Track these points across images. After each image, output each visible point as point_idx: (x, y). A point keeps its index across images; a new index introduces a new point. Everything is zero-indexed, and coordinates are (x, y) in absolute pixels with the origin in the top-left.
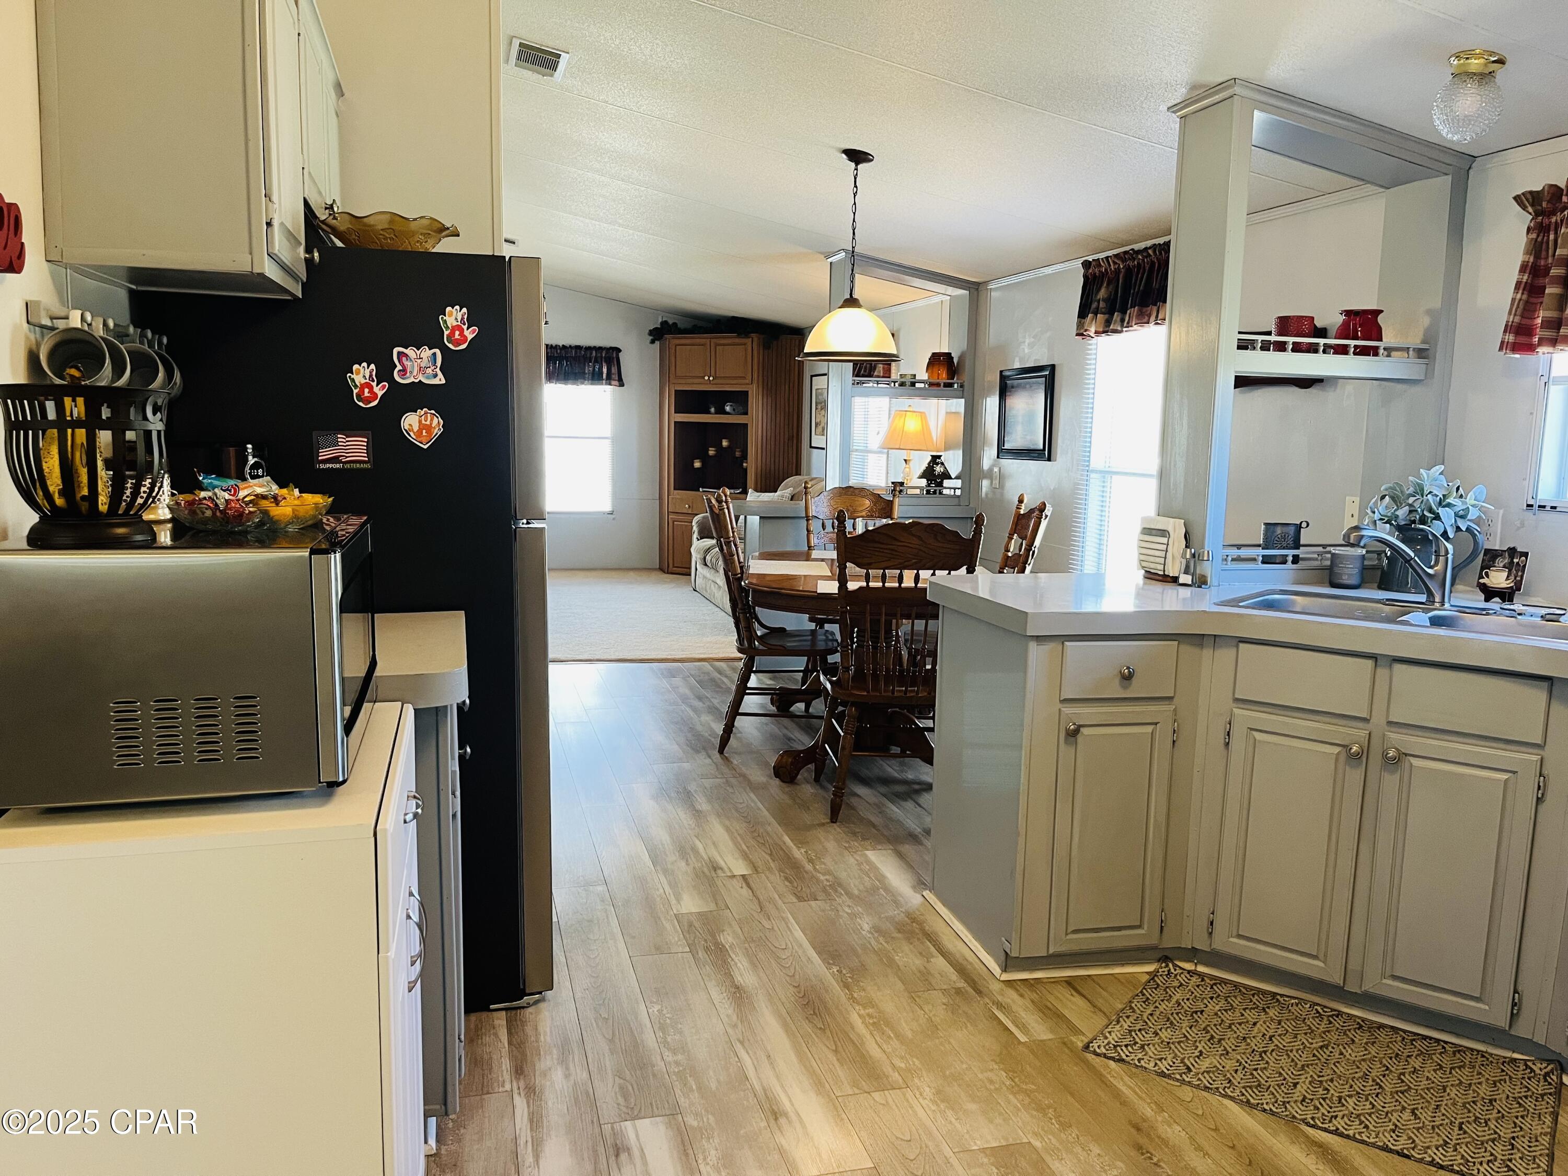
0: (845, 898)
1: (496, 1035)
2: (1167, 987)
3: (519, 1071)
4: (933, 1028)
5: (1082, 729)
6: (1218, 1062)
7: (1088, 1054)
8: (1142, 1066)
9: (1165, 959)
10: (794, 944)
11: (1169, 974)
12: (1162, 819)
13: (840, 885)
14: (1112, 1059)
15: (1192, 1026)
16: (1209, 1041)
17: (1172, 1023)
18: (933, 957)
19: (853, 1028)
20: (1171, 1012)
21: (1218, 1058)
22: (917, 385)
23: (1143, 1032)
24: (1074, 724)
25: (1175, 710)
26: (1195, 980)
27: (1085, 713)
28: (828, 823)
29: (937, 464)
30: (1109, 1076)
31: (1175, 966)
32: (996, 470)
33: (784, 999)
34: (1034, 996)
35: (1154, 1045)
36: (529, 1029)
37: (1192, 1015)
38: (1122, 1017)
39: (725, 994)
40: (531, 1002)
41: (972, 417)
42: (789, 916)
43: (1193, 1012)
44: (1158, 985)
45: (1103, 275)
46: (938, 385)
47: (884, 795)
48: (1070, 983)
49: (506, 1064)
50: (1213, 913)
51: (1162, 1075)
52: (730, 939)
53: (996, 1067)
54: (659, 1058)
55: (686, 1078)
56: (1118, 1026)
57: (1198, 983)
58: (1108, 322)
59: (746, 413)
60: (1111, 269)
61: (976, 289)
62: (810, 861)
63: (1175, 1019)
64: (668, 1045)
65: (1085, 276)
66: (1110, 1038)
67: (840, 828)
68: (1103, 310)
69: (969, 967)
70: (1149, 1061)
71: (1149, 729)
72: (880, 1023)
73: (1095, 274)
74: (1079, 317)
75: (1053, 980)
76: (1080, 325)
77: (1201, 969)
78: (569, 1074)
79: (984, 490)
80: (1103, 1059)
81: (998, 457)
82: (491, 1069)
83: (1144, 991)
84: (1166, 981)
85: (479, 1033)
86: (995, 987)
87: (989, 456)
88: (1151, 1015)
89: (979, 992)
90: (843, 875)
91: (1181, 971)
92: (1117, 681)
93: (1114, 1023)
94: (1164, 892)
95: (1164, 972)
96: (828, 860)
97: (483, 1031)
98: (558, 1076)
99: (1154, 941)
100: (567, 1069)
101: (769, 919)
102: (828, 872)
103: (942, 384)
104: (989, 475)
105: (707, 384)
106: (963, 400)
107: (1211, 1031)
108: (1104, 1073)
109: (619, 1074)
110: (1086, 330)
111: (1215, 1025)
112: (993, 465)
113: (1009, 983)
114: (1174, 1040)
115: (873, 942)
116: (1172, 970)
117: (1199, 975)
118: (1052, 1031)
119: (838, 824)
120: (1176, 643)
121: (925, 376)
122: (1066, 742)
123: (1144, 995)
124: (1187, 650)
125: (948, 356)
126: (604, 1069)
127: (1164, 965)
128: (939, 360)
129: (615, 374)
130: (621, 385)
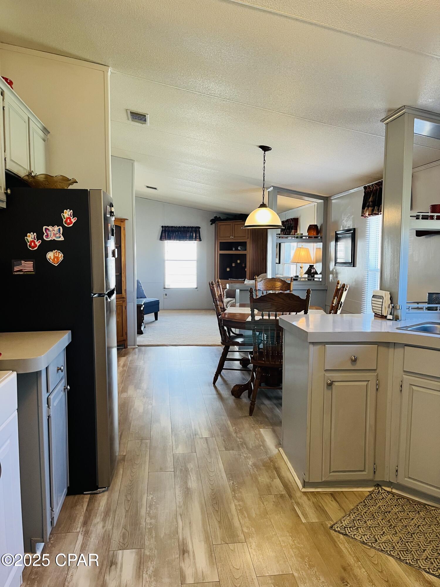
0: (245, 450)
1: (82, 506)
2: (376, 499)
3: (85, 523)
4: (266, 513)
5: (334, 383)
6: (391, 538)
7: (331, 531)
8: (355, 538)
9: (378, 485)
10: (218, 470)
11: (379, 493)
12: (373, 423)
13: (245, 444)
14: (342, 534)
15: (383, 519)
16: (389, 527)
17: (374, 517)
18: (275, 478)
19: (230, 511)
20: (375, 512)
21: (391, 535)
22: (303, 238)
23: (360, 521)
24: (330, 381)
25: (377, 375)
26: (390, 496)
27: (336, 376)
28: (248, 416)
29: (312, 268)
30: (338, 543)
31: (382, 489)
32: (335, 270)
33: (205, 495)
34: (315, 500)
35: (363, 528)
36: (96, 504)
37: (384, 514)
38: (351, 513)
39: (181, 492)
40: (101, 492)
41: (325, 250)
42: (220, 458)
43: (385, 512)
44: (372, 498)
45: (371, 192)
46: (312, 237)
47: (275, 404)
48: (332, 494)
49: (81, 519)
50: (397, 467)
51: (363, 543)
52: (192, 466)
53: (288, 534)
54: (144, 520)
55: (152, 532)
56: (349, 517)
57: (391, 498)
58: (373, 210)
59: (246, 250)
60: (374, 189)
61: (326, 200)
62: (236, 432)
63: (376, 515)
64: (150, 514)
65: (365, 192)
66: (343, 524)
67: (253, 418)
68: (371, 206)
69: (290, 484)
70: (359, 535)
71: (365, 383)
72: (243, 510)
73: (368, 191)
74: (362, 209)
75: (325, 493)
76: (363, 212)
77: (394, 491)
78: (105, 526)
79: (330, 279)
80: (337, 533)
81: (335, 265)
82: (74, 521)
83: (365, 501)
84: (377, 496)
85: (76, 504)
86: (298, 494)
87: (332, 265)
88: (366, 512)
89: (291, 496)
90: (247, 439)
91: (385, 491)
92: (350, 362)
93: (347, 516)
94: (375, 455)
95: (377, 491)
96: (243, 433)
97: (78, 503)
98: (100, 526)
99: (371, 477)
100: (105, 523)
101: (211, 458)
102: (242, 438)
103: (313, 237)
104: (332, 273)
105: (231, 239)
106: (322, 243)
107: (392, 522)
108: (337, 540)
109: (125, 527)
110: (364, 214)
111: (394, 519)
112: (334, 269)
113: (305, 493)
114: (373, 526)
115: (251, 471)
116: (381, 491)
117: (392, 494)
118: (318, 518)
119: (252, 416)
120: (377, 345)
121: (307, 234)
122: (327, 388)
123: (364, 502)
124: (382, 349)
125: (316, 226)
126: (120, 524)
127: (377, 488)
128: (312, 228)
129: (198, 237)
130: (200, 240)
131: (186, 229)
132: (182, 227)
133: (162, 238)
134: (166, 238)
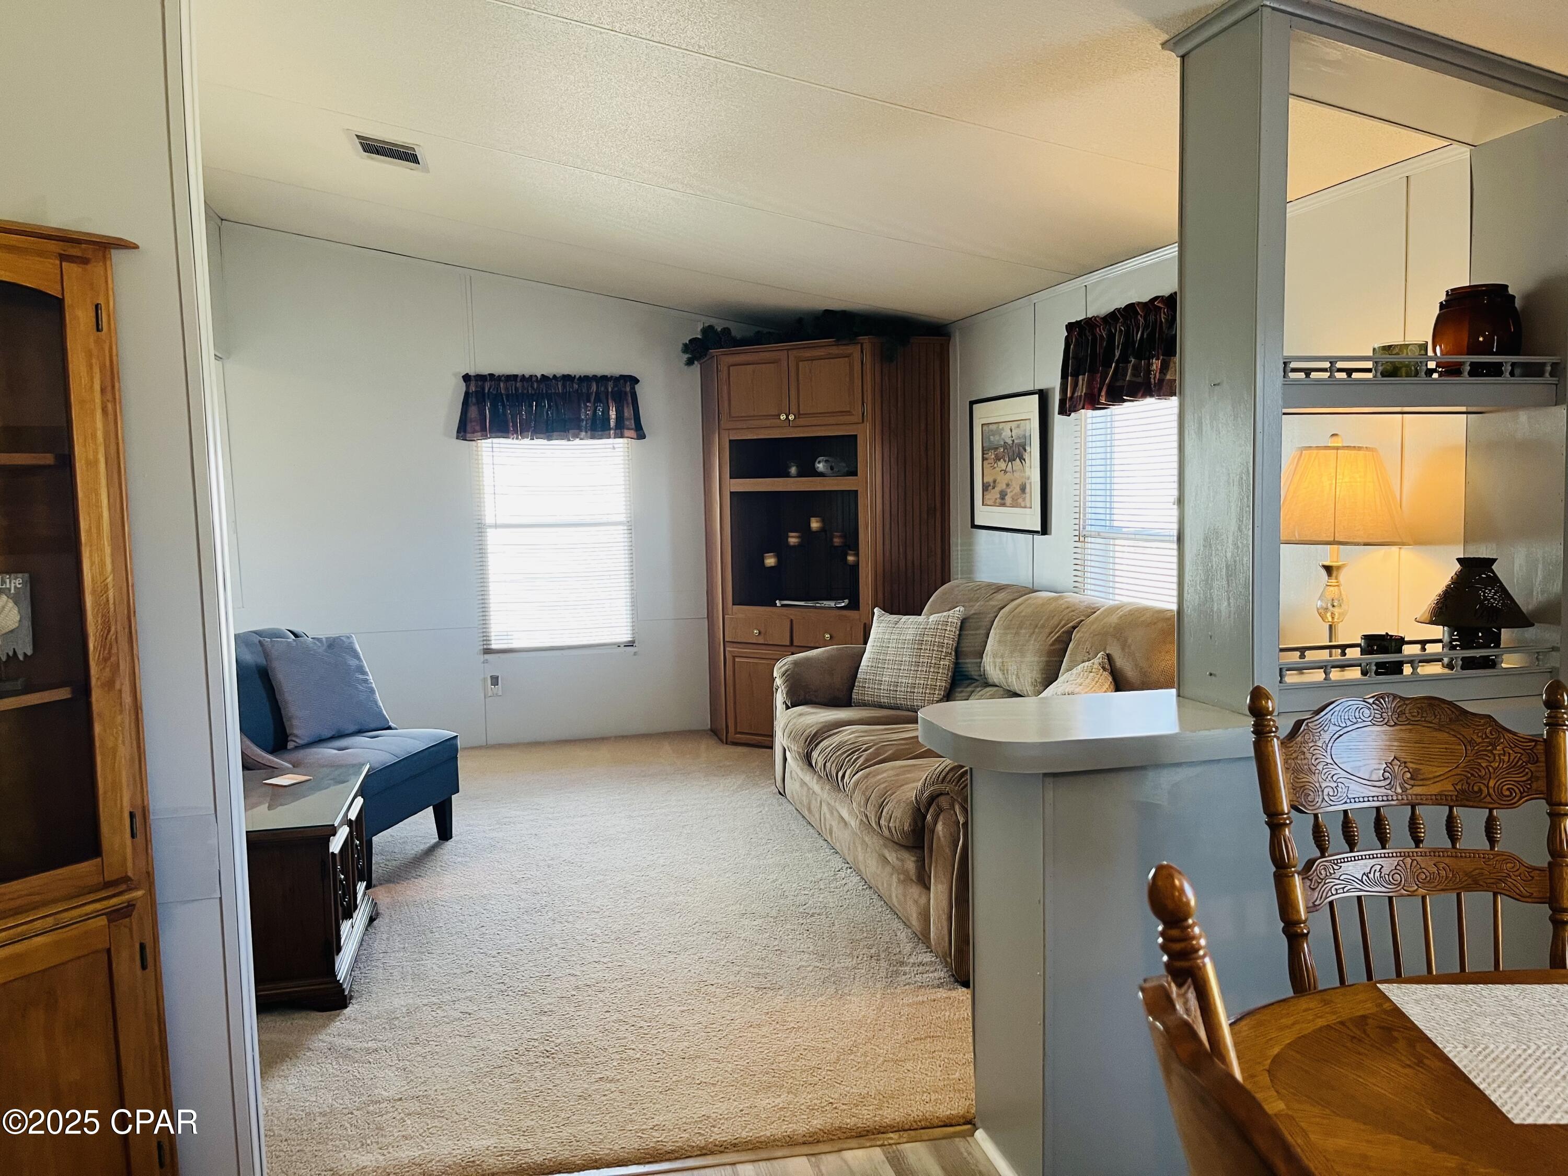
29: (1484, 581)
59: (855, 474)
105: (783, 427)
129: (629, 419)
130: (641, 436)
131: (576, 386)
132: (555, 376)
133: (469, 428)
134: (483, 429)
